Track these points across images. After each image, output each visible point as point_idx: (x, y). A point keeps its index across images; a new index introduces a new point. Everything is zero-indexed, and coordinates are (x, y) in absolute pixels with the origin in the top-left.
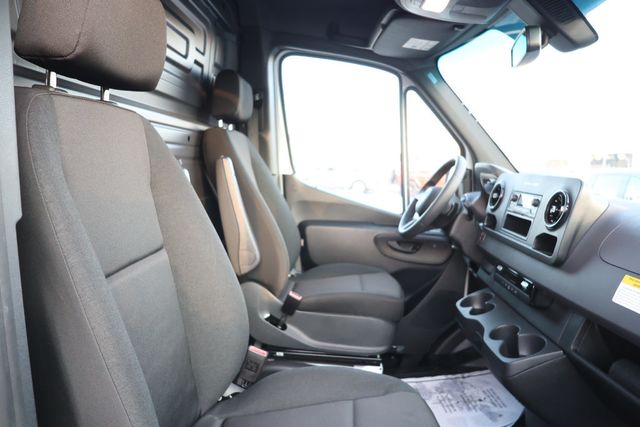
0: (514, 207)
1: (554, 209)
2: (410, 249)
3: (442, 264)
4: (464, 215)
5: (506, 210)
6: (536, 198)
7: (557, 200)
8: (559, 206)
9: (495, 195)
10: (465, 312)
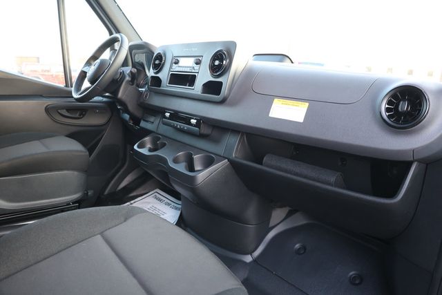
0: (176, 68)
1: (217, 63)
2: (77, 115)
3: (104, 125)
4: (128, 81)
5: (170, 71)
6: (198, 58)
7: (219, 56)
8: (221, 60)
9: (157, 62)
10: (144, 151)
